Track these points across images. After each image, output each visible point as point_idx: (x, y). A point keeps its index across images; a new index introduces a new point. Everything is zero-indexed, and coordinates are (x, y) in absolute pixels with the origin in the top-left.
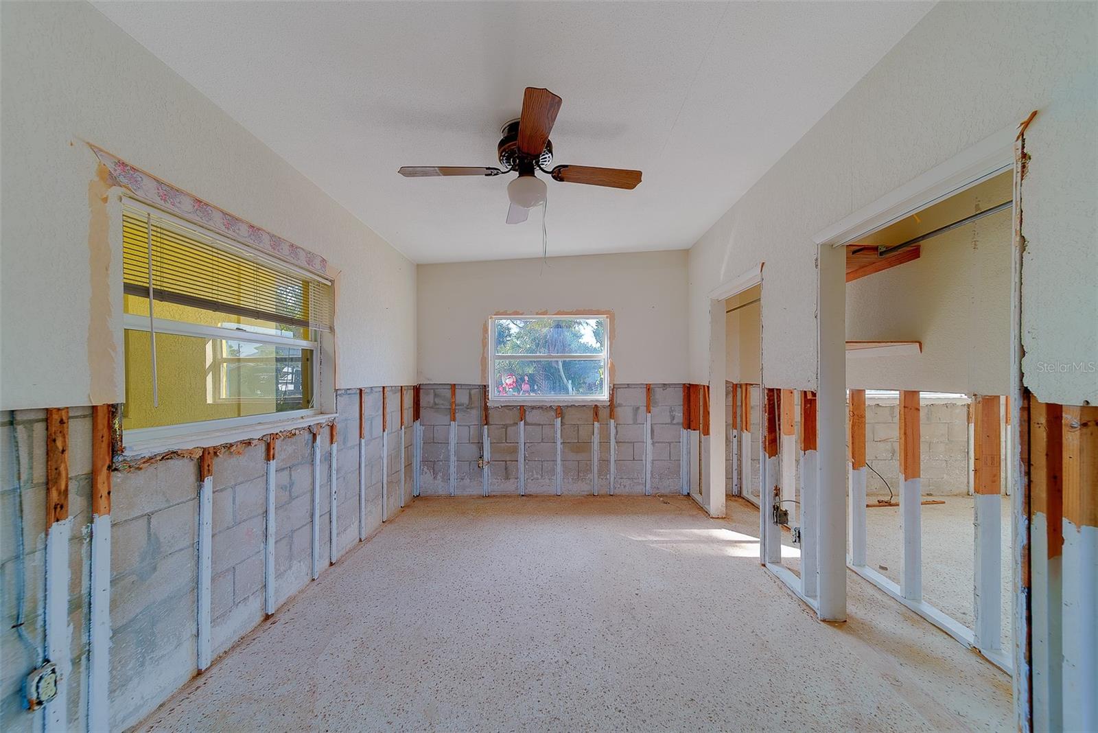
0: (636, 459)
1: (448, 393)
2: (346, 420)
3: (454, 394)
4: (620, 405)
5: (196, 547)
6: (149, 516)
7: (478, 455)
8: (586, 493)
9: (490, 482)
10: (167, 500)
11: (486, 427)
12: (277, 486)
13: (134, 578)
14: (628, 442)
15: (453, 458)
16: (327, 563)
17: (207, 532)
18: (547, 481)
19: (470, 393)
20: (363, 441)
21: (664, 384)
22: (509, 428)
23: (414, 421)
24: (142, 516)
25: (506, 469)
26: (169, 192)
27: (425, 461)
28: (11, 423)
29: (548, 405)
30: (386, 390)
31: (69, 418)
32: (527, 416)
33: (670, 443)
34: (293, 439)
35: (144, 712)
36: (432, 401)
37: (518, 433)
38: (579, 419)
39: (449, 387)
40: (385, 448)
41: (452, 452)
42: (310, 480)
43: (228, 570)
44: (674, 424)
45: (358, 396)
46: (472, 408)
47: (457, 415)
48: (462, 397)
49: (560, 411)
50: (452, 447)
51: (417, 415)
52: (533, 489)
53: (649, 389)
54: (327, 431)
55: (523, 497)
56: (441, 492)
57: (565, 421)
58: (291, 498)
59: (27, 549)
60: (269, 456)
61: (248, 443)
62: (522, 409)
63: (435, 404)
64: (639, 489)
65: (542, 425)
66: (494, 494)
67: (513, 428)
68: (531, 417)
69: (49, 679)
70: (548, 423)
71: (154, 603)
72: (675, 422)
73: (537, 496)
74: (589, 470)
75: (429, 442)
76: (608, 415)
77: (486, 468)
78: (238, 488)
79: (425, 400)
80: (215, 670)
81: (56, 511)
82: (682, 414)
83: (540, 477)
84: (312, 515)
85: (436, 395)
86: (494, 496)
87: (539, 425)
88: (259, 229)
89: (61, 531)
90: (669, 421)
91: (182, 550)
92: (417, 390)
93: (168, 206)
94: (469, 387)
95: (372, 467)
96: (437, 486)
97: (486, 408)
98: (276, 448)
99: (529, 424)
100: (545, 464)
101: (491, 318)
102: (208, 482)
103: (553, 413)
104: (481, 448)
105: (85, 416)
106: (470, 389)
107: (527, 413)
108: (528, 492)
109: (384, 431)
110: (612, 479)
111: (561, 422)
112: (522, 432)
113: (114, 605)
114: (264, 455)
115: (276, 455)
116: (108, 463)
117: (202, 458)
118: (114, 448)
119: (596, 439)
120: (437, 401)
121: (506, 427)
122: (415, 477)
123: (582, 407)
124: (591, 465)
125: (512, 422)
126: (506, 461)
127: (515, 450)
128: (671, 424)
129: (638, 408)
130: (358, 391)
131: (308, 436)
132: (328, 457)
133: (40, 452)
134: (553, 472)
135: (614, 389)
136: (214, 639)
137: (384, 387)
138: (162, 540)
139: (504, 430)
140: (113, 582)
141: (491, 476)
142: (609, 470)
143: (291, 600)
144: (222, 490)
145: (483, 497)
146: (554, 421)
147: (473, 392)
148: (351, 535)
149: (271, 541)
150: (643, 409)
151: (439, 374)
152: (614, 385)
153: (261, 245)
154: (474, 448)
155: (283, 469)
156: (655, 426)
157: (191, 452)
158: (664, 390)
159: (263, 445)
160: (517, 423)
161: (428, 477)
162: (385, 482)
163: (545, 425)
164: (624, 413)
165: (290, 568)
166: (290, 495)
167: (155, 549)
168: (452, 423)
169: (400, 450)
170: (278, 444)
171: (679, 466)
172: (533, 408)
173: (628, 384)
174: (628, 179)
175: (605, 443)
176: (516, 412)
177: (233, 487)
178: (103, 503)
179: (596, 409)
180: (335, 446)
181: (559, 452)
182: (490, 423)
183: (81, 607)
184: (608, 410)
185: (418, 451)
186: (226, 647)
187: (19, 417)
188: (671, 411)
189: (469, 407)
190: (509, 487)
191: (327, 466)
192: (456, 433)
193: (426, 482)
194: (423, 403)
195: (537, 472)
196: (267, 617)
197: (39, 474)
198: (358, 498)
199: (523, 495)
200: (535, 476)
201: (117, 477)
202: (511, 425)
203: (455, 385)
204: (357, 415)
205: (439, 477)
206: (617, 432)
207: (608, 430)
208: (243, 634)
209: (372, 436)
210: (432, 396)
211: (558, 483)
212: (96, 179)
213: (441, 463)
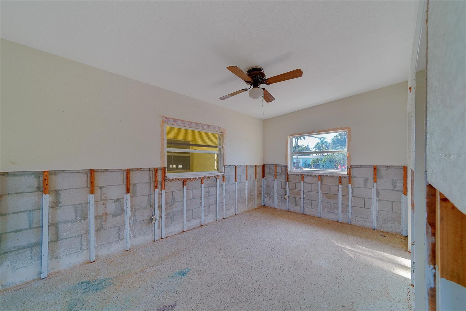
0: (366, 207)
1: (274, 168)
2: (229, 175)
3: (276, 168)
4: (355, 177)
5: (183, 201)
6: (173, 192)
7: (285, 194)
8: (334, 220)
9: (289, 205)
10: (176, 190)
11: (287, 182)
12: (204, 191)
13: (170, 205)
14: (360, 197)
15: (275, 193)
16: (222, 218)
17: (185, 199)
18: (314, 210)
19: (282, 168)
20: (236, 182)
21: (388, 166)
22: (297, 184)
23: (262, 178)
24: (171, 192)
25: (296, 201)
26: (176, 121)
27: (266, 193)
28: (150, 170)
29: (315, 175)
30: (247, 166)
31: (158, 170)
32: (305, 179)
33: (392, 202)
34: (210, 179)
35: (172, 234)
36: (269, 171)
37: (301, 186)
38: (330, 182)
39: (274, 166)
40: (247, 186)
41: (275, 191)
42: (215, 192)
43: (191, 209)
44: (396, 191)
45: (234, 168)
46: (282, 174)
47: (277, 177)
48: (279, 170)
49: (321, 178)
50: (275, 189)
51: (263, 176)
52: (307, 212)
53: (375, 168)
54: (222, 178)
55: (303, 215)
56: (272, 206)
57: (323, 183)
58: (209, 196)
59: (152, 193)
60: (202, 183)
61: (196, 179)
62: (302, 176)
63: (270, 172)
64: (368, 225)
65: (312, 184)
66: (291, 211)
67: (299, 184)
68: (307, 179)
69: (154, 218)
70: (315, 183)
71: (174, 211)
72: (396, 189)
73: (309, 216)
74: (336, 208)
75: (268, 186)
76: (348, 181)
77: (287, 199)
78: (193, 190)
79: (266, 170)
80: (186, 232)
81: (156, 187)
82: (402, 185)
83: (311, 207)
84: (216, 202)
85: (270, 169)
86: (291, 212)
87: (310, 183)
88: (198, 123)
89: (157, 191)
90: (392, 188)
91: (179, 201)
92: (263, 166)
93: (176, 124)
94: (282, 166)
95: (241, 192)
96: (270, 203)
97: (288, 175)
98: (204, 181)
99: (306, 183)
100: (313, 202)
101: (290, 137)
102: (185, 187)
103: (317, 179)
104: (286, 191)
105: (161, 170)
106: (282, 167)
107: (305, 178)
108: (305, 213)
109: (246, 180)
110: (350, 216)
111: (321, 183)
112: (302, 186)
113: (166, 209)
114: (200, 182)
115: (204, 183)
116: (164, 179)
117: (183, 181)
118: (165, 177)
119: (340, 194)
120: (270, 171)
121: (296, 183)
122: (263, 198)
123: (332, 177)
124: (337, 206)
125: (298, 181)
126: (296, 198)
127: (299, 194)
128: (393, 190)
129: (367, 179)
130: (234, 166)
131: (214, 179)
132: (222, 186)
133: (154, 176)
134: (317, 206)
135: (350, 169)
136: (187, 225)
137: (246, 165)
138: (175, 198)
139: (295, 184)
140: (166, 204)
141: (290, 203)
142: (348, 211)
143: (208, 224)
144: (189, 190)
145: (286, 211)
146: (317, 182)
147: (283, 168)
148: (232, 212)
149: (203, 206)
150: (371, 180)
151: (271, 161)
152: (351, 166)
153: (199, 127)
154: (283, 190)
155: (207, 187)
156: (380, 191)
157: (181, 179)
158: (387, 169)
159: (200, 180)
160: (300, 182)
161: (267, 199)
162: (247, 197)
163: (313, 184)
164: (358, 181)
165: (209, 215)
166: (209, 195)
167: (174, 199)
168: (275, 180)
169: (255, 188)
170: (204, 180)
171: (400, 217)
172: (307, 176)
173: (360, 166)
174: (297, 73)
175: (345, 195)
176: (300, 177)
177: (192, 189)
178: (163, 187)
179: (340, 179)
180: (224, 183)
181: (320, 197)
182: (290, 181)
183: (160, 207)
184: (348, 179)
185: (264, 189)
186: (191, 228)
187: (151, 169)
188: (393, 182)
189: (281, 174)
190: (297, 209)
191: (222, 189)
192: (277, 184)
193: (266, 201)
194: (266, 171)
195: (309, 205)
196: (202, 226)
197: (154, 180)
198: (234, 201)
199: (302, 214)
200: (309, 207)
201: (166, 183)
202: (298, 182)
203: (276, 165)
204: (234, 174)
205: (271, 200)
206: (353, 191)
207: (347, 189)
208: (195, 227)
209: (241, 181)
210: (269, 169)
211: (319, 212)
212: (162, 122)
213: (271, 195)
